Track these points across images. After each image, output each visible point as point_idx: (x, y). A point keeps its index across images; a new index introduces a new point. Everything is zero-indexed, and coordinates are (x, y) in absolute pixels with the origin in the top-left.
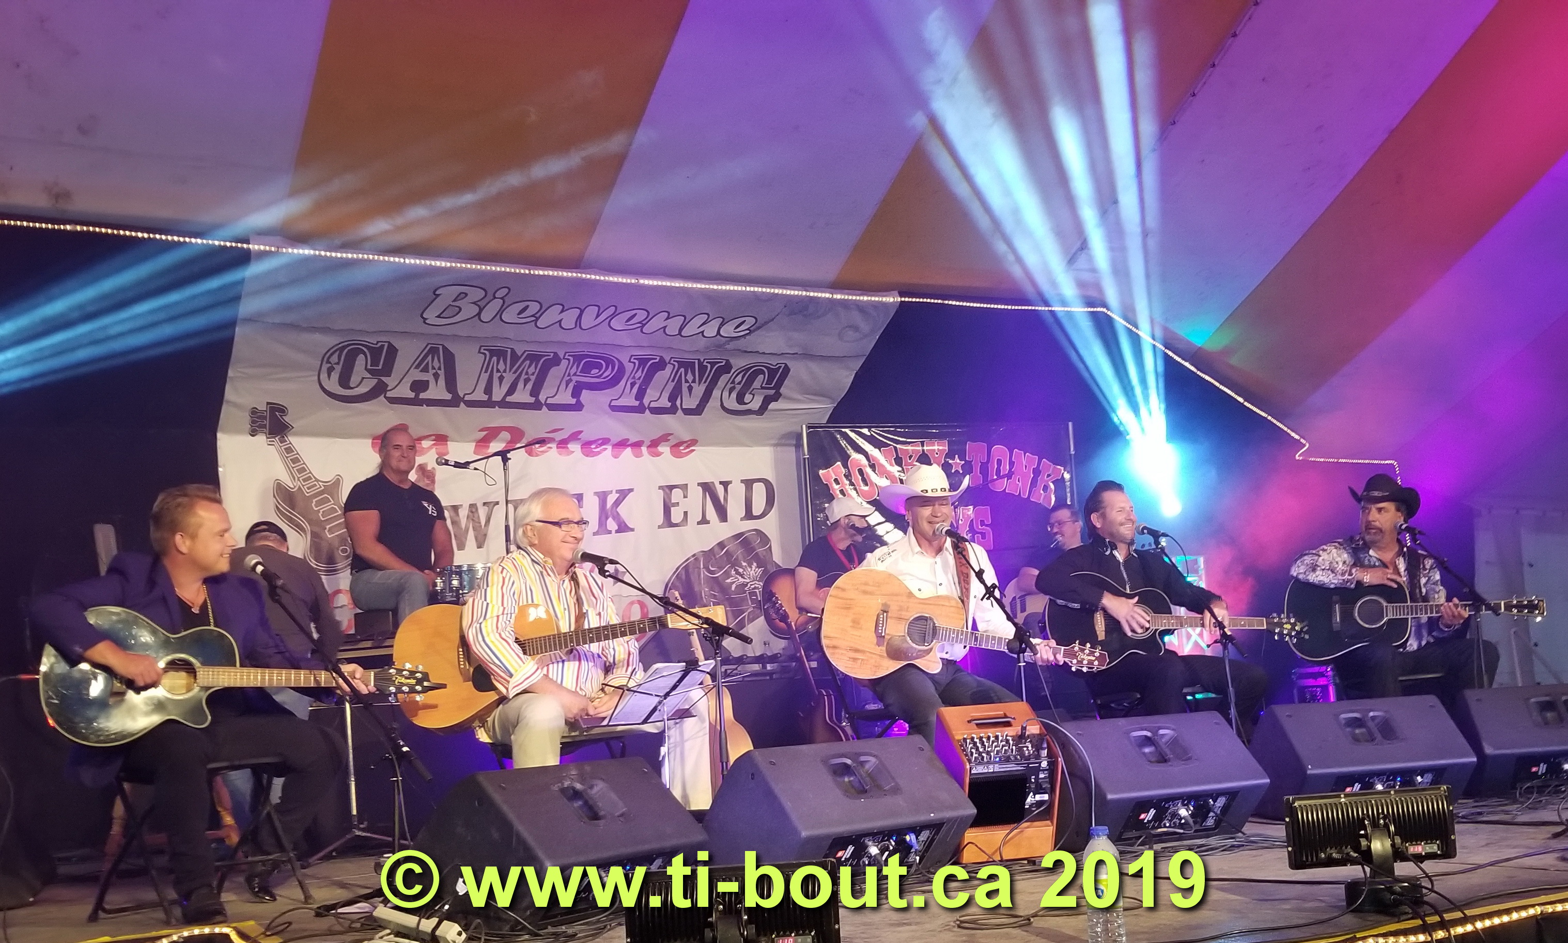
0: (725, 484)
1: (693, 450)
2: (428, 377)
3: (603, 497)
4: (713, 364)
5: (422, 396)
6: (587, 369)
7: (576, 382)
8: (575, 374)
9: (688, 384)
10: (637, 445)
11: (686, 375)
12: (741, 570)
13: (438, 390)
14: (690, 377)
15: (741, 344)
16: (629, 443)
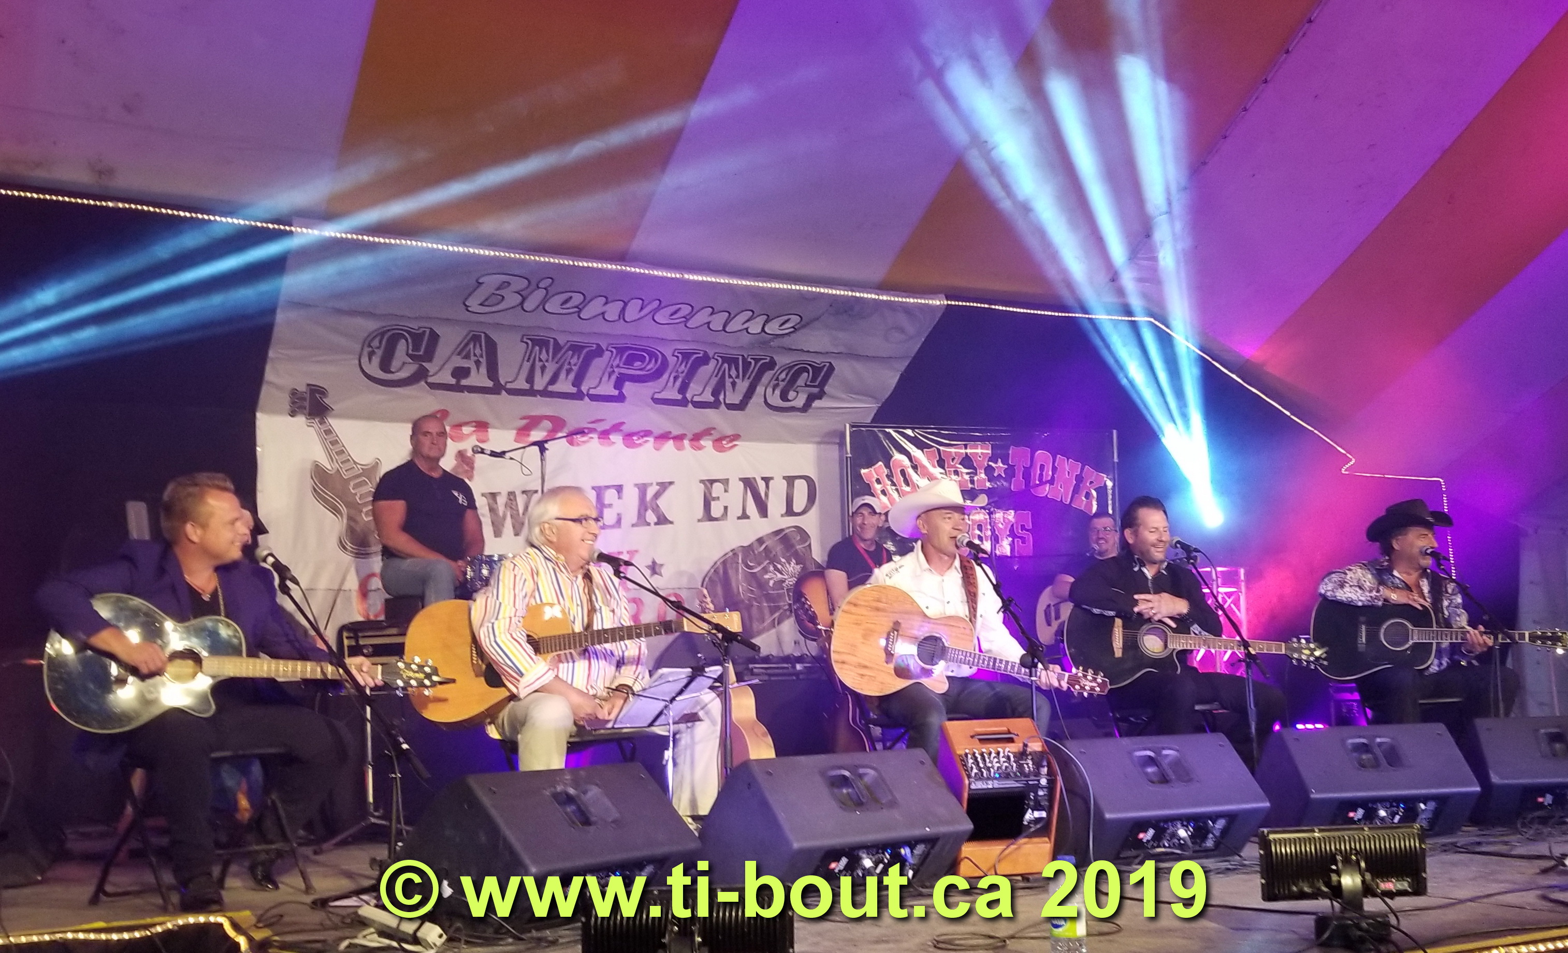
0: (767, 480)
1: (735, 445)
2: (469, 364)
3: (642, 489)
4: (757, 361)
5: (464, 382)
6: (629, 362)
7: (620, 374)
8: (618, 366)
9: (731, 380)
10: (679, 438)
11: (729, 370)
12: (779, 566)
13: (479, 378)
14: (733, 373)
15: (786, 341)
16: (671, 436)
